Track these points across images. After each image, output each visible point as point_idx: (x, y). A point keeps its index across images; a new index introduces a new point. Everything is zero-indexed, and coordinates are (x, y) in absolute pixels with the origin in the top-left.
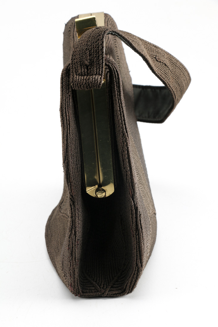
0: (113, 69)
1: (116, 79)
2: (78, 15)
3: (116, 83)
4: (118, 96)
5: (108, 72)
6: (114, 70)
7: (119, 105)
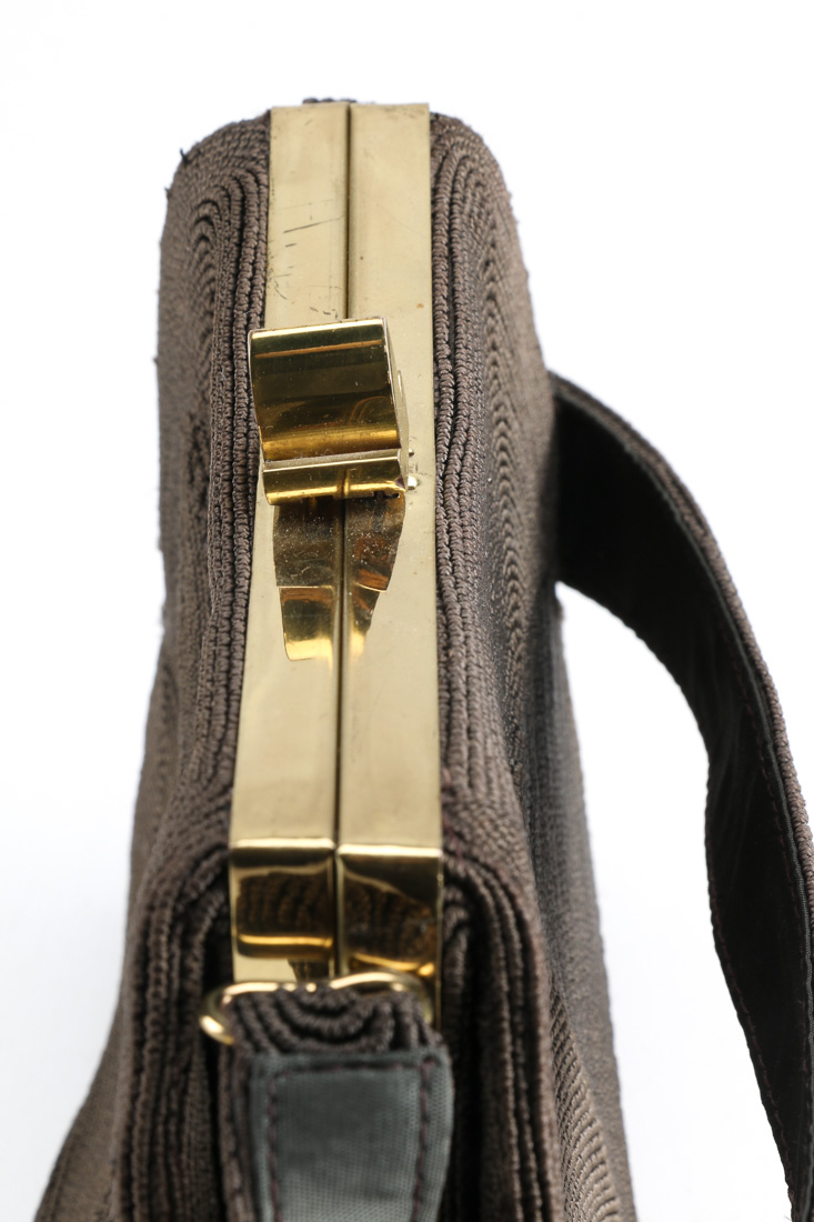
0: (499, 909)
1: (511, 981)
2: (267, 118)
3: (512, 1011)
4: (517, 1099)
5: (459, 926)
6: (503, 919)
7: (524, 1159)
